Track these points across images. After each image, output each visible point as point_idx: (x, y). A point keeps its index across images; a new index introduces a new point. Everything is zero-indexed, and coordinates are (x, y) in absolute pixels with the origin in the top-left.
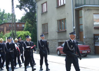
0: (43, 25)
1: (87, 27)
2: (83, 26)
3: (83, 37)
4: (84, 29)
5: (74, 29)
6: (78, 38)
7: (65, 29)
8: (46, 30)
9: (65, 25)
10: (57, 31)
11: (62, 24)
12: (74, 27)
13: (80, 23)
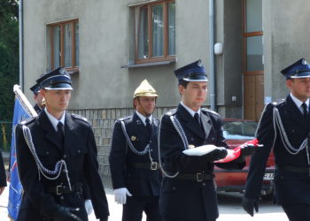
0: (51, 27)
1: (284, 46)
2: (266, 40)
3: (263, 99)
4: (266, 60)
5: (215, 55)
6: (238, 105)
7: (168, 53)
8: (68, 58)
9: (171, 35)
10: (128, 64)
11: (154, 26)
12: (218, 48)
13: (250, 27)
